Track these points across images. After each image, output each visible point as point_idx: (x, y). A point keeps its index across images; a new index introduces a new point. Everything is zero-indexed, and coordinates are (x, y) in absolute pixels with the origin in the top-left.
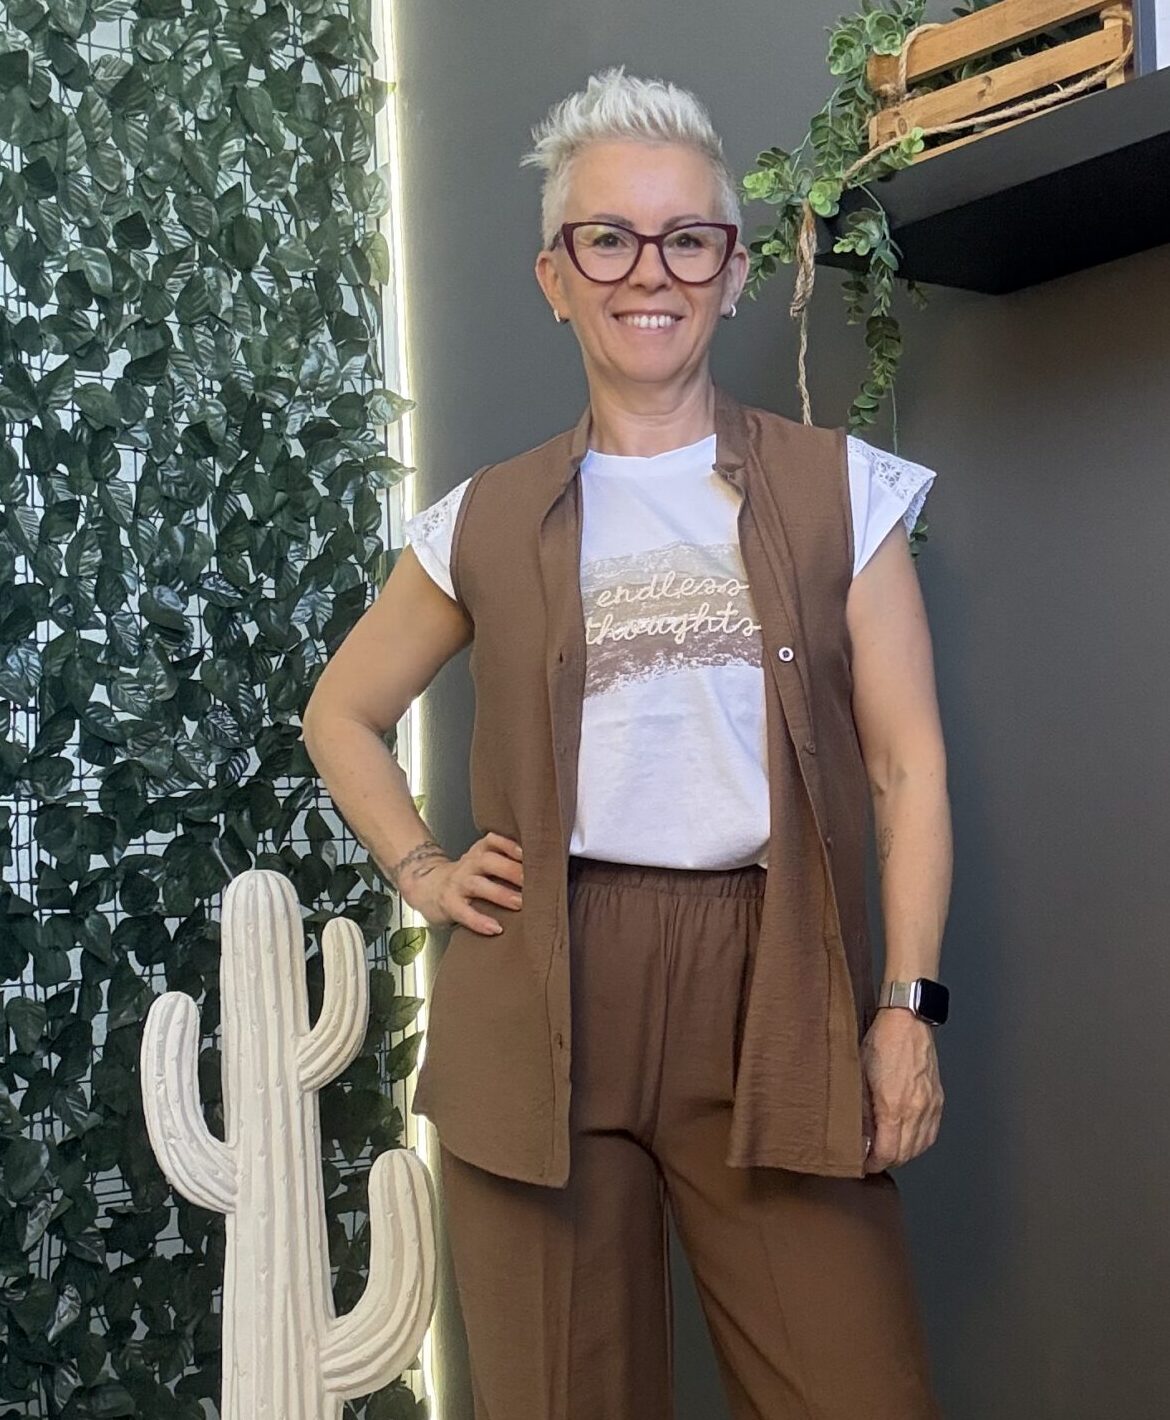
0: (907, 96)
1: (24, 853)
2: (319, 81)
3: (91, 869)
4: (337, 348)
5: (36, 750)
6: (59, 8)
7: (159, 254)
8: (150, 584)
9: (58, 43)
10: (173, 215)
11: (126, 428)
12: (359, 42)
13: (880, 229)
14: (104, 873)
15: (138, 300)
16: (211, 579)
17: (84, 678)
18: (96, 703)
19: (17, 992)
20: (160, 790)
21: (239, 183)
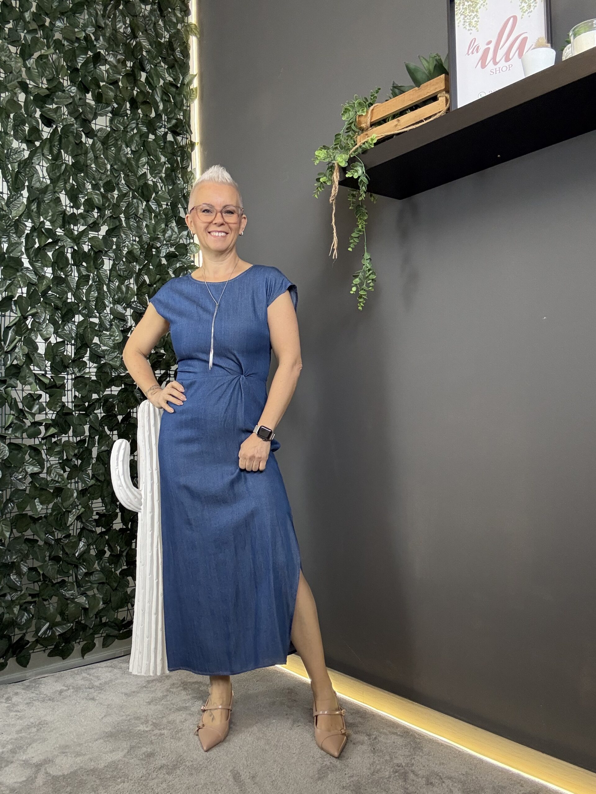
0: (370, 128)
1: (70, 393)
2: (173, 140)
3: (93, 398)
4: (178, 228)
5: (74, 358)
6: (85, 111)
7: (118, 194)
8: (114, 304)
9: (85, 123)
10: (123, 182)
11: (106, 252)
12: (186, 128)
13: (362, 169)
14: (97, 400)
15: (110, 209)
16: (135, 303)
17: (91, 335)
18: (95, 343)
19: (67, 439)
20: (116, 373)
21: (145, 172)
